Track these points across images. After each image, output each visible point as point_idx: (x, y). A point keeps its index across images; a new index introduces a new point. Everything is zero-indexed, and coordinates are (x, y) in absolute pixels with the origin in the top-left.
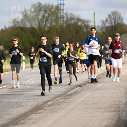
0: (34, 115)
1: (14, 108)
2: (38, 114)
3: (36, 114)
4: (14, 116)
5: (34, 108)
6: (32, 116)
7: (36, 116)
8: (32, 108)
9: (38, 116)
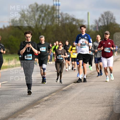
0: (31, 109)
1: (13, 103)
2: (34, 109)
3: (33, 108)
4: (12, 111)
5: (31, 103)
6: (29, 110)
7: (33, 111)
8: (30, 103)
9: (35, 111)
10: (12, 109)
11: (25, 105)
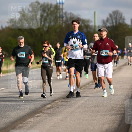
0: (32, 118)
1: (12, 111)
2: (36, 118)
3: (34, 117)
4: (11, 120)
5: (32, 111)
6: (30, 119)
7: (35, 120)
8: (30, 112)
9: (36, 120)
10: (11, 118)
11: (26, 114)
